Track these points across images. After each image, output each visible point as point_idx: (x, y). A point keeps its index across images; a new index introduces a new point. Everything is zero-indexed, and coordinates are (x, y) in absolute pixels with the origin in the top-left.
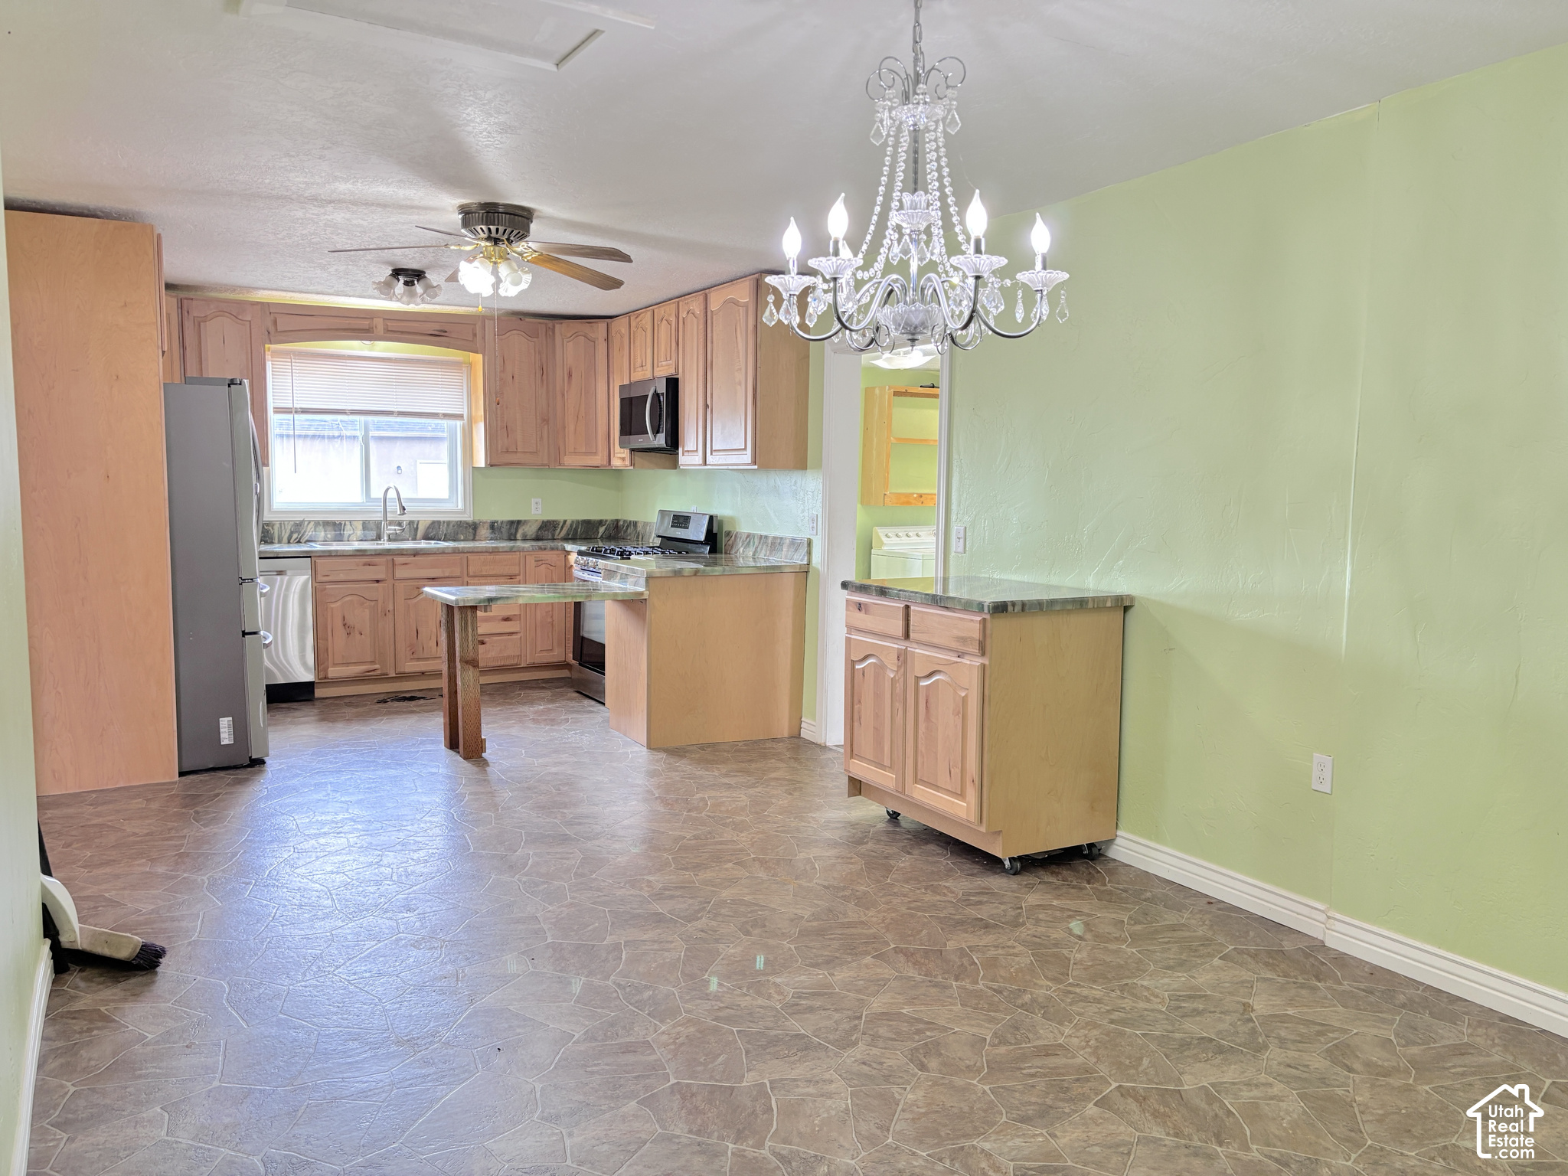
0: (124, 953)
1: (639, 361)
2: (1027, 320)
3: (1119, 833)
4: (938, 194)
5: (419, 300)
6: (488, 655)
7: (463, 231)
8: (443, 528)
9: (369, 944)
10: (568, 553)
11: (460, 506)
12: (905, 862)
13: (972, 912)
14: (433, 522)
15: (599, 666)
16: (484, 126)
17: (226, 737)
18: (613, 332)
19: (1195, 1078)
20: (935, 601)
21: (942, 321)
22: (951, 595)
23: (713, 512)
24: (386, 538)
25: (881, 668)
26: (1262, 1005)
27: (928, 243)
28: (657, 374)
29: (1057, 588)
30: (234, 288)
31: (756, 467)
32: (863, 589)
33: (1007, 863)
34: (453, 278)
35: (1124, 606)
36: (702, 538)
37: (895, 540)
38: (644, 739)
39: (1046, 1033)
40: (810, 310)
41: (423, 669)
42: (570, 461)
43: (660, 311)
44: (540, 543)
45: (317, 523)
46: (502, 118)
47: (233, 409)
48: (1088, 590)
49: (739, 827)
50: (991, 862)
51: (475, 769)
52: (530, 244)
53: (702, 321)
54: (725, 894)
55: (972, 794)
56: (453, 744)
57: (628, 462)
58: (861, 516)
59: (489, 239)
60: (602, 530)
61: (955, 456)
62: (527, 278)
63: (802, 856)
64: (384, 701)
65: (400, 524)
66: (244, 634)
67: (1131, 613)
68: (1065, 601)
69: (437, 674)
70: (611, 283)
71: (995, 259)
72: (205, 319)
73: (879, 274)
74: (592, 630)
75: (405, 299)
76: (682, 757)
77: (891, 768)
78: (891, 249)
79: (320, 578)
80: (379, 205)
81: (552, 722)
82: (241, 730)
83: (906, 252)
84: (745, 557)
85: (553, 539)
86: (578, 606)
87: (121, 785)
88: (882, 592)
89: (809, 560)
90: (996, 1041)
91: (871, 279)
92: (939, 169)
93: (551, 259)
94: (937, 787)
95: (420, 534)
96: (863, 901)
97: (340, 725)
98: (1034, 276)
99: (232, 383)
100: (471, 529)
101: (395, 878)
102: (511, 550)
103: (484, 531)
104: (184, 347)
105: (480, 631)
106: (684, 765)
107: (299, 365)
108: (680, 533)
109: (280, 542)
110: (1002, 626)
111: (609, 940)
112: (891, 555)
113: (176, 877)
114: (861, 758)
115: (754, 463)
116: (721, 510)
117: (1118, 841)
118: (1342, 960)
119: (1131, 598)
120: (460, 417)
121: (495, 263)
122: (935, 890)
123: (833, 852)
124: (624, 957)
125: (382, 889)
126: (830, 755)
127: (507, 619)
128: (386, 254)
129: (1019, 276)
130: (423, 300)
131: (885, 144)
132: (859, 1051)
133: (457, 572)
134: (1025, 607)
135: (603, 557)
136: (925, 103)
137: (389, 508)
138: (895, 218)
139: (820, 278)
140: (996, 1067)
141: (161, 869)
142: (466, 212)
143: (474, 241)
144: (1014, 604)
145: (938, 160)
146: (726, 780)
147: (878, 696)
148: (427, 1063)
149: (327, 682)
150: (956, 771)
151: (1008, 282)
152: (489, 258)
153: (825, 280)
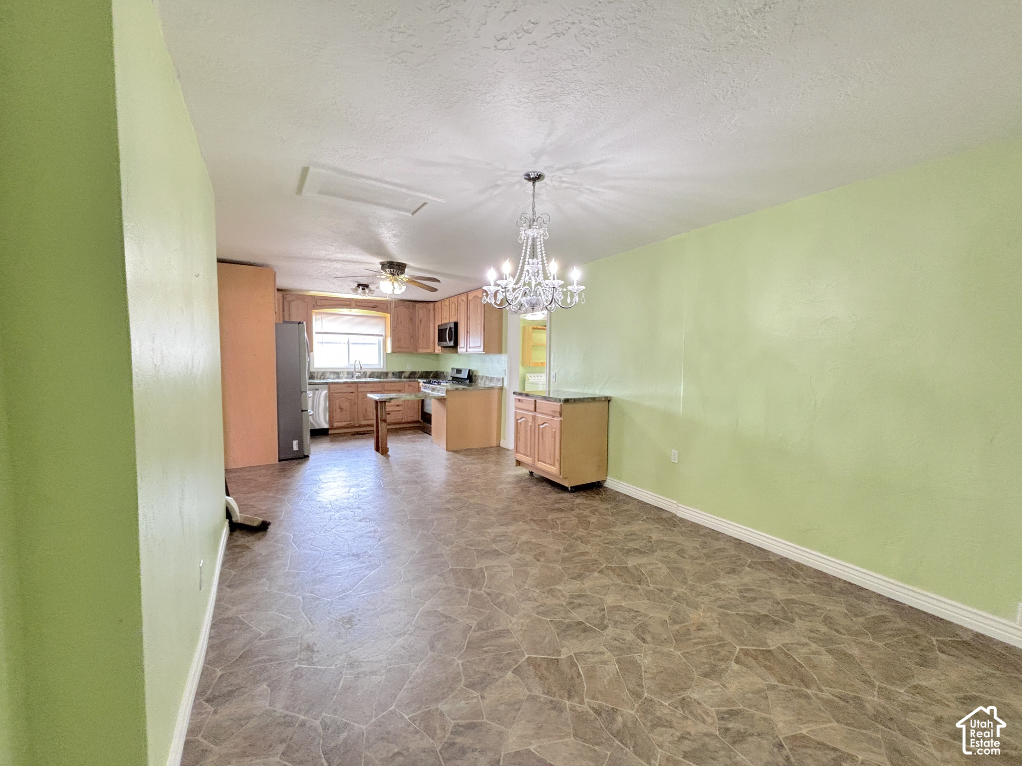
0: (255, 524)
1: (445, 316)
2: (571, 303)
3: (608, 478)
4: (541, 259)
5: (367, 295)
6: (389, 419)
7: (382, 271)
8: (376, 374)
9: (343, 521)
10: (420, 383)
11: (382, 367)
12: (535, 489)
13: (557, 506)
14: (372, 372)
15: (430, 422)
16: (388, 235)
17: (295, 448)
18: (436, 307)
19: (631, 562)
20: (545, 398)
21: (542, 303)
22: (551, 396)
23: (470, 369)
24: (355, 377)
25: (527, 421)
26: (655, 536)
27: (538, 276)
28: (451, 321)
29: (586, 394)
30: (302, 291)
31: (484, 353)
32: (520, 394)
33: (570, 489)
34: (378, 287)
35: (608, 400)
36: (466, 377)
37: (533, 378)
38: (445, 448)
39: (582, 548)
40: (498, 298)
41: (368, 423)
42: (420, 351)
43: (452, 300)
44: (410, 379)
45: (331, 372)
46: (394, 232)
47: (300, 333)
48: (596, 395)
49: (478, 477)
50: (563, 489)
51: (385, 458)
52: (405, 276)
53: (466, 303)
54: (471, 501)
55: (557, 464)
56: (377, 449)
57: (441, 351)
58: (521, 370)
59: (391, 274)
60: (432, 374)
61: (552, 349)
62: (404, 288)
63: (499, 487)
64: (354, 435)
65: (360, 373)
66: (302, 411)
67: (611, 402)
68: (588, 398)
69: (372, 425)
70: (434, 290)
71: (560, 281)
72: (292, 301)
73: (522, 286)
74: (428, 409)
75: (362, 294)
76: (458, 453)
77: (530, 456)
78: (525, 278)
79: (331, 391)
80: (352, 262)
81: (413, 441)
82: (301, 445)
83: (530, 279)
84: (481, 383)
85: (415, 378)
86: (423, 401)
87: (258, 464)
88: (527, 395)
89: (503, 385)
90: (564, 551)
91: (518, 288)
92: (541, 251)
93: (413, 281)
94: (545, 463)
95: (367, 376)
96: (520, 503)
97: (337, 443)
98: (574, 288)
99: (299, 323)
100: (386, 374)
101: (354, 497)
102: (399, 381)
103: (390, 375)
104: (284, 311)
105: (387, 410)
106: (459, 456)
107: (325, 317)
108: (459, 376)
109: (317, 379)
110: (568, 406)
111: (430, 517)
112: (532, 383)
113: (275, 497)
114: (520, 453)
115: (484, 351)
116: (473, 368)
117: (607, 480)
118: (682, 520)
119: (611, 397)
120: (382, 335)
121: (393, 282)
122: (545, 498)
123: (510, 486)
124: (435, 524)
125: (349, 501)
126: (510, 452)
127: (398, 406)
128: (355, 279)
129: (568, 288)
130: (368, 295)
131: (523, 242)
132: (517, 555)
133: (381, 389)
134: (575, 400)
135: (431, 384)
136: (536, 229)
137: (356, 367)
138: (526, 267)
139: (500, 287)
140: (564, 560)
141: (270, 495)
142: (383, 265)
143: (386, 274)
144: (571, 399)
145: (541, 248)
146: (473, 461)
147: (526, 431)
148: (362, 563)
149: (332, 428)
150: (552, 457)
151: (565, 290)
152: (391, 280)
153: (502, 288)
